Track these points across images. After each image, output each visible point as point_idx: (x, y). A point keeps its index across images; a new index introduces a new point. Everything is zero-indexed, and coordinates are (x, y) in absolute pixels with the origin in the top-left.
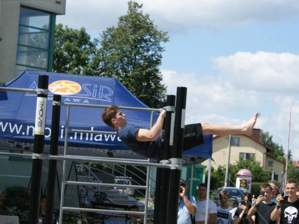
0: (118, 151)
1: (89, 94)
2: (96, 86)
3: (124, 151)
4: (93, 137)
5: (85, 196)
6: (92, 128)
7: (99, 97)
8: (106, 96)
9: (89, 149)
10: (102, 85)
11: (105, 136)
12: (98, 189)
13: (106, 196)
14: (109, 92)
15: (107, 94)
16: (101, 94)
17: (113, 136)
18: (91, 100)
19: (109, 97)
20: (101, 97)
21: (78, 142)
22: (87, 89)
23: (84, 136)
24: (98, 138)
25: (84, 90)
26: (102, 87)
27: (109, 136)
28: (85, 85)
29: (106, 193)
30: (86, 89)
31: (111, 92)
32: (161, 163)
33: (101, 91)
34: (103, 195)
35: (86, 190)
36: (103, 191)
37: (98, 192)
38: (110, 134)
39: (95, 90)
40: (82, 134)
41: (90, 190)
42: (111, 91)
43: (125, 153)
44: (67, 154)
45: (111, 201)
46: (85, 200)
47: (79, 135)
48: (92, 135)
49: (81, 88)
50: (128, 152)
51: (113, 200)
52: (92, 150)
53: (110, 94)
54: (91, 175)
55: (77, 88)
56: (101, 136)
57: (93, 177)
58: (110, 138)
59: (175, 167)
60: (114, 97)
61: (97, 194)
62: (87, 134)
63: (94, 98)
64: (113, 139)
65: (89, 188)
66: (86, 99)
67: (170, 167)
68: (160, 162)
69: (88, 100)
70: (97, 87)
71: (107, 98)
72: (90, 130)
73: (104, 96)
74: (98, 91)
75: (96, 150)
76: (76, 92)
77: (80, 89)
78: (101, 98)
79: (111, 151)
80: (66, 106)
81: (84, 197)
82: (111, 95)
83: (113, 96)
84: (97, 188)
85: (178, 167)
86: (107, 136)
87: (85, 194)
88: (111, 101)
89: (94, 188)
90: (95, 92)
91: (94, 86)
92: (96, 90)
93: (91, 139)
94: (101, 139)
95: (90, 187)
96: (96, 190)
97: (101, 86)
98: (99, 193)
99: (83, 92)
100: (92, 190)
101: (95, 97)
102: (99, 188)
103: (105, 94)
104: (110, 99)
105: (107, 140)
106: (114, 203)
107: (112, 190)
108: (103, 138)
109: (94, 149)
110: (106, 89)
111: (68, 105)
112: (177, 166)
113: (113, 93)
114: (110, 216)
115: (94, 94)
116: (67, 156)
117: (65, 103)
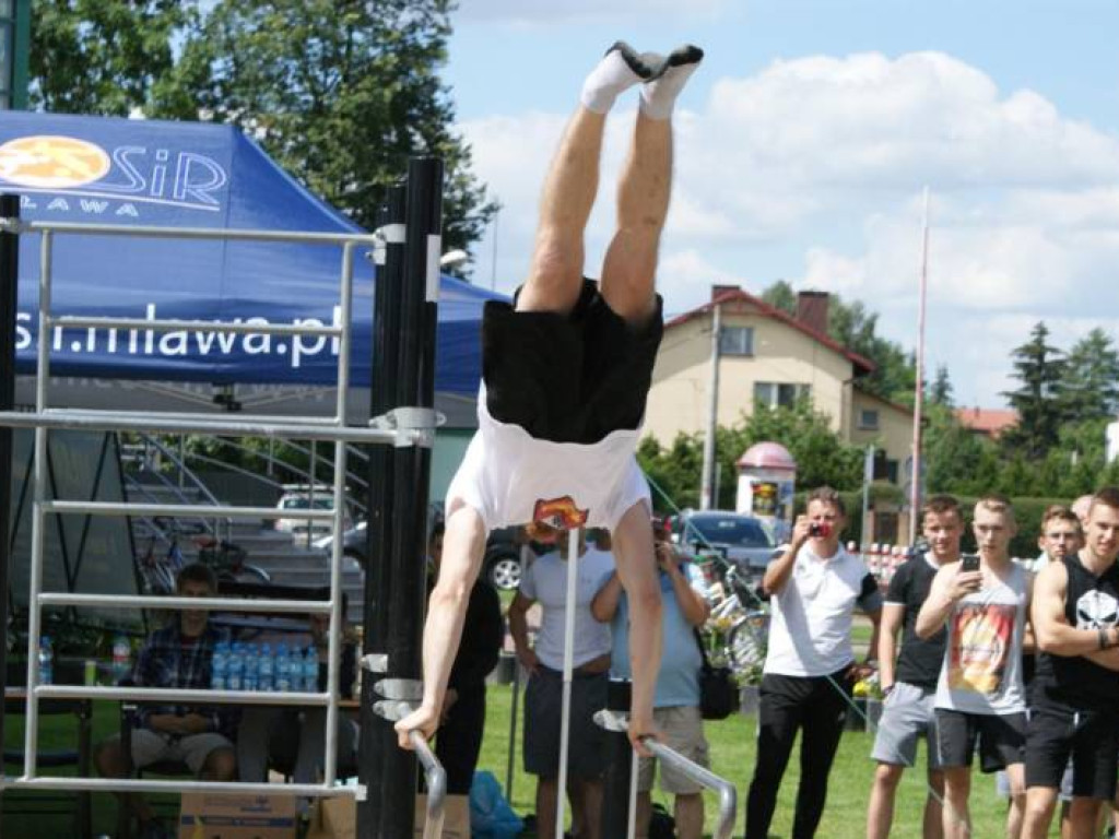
0: (258, 390)
1: (139, 184)
2: (162, 154)
3: (282, 388)
4: (156, 341)
5: (165, 559)
6: (151, 309)
7: (175, 195)
8: (200, 191)
9: (153, 385)
10: (184, 150)
11: (200, 336)
12: (214, 534)
13: (242, 556)
14: (211, 177)
15: (204, 182)
16: (181, 186)
17: (227, 337)
18: (144, 204)
19: (212, 194)
20: (180, 194)
21: (101, 359)
22: (130, 165)
23: (123, 337)
24: (174, 343)
25: (120, 170)
26: (184, 158)
27: (211, 337)
28: (121, 152)
29: (244, 547)
30: (128, 168)
31: (220, 176)
32: (375, 426)
33: (182, 175)
34: (231, 553)
35: (168, 536)
36: (231, 538)
37: (212, 544)
38: (217, 330)
39: (160, 171)
40: (113, 333)
41: (185, 537)
42: (218, 172)
43: (284, 394)
44: (49, 405)
45: (259, 575)
46: (166, 573)
47: (102, 336)
48: (150, 335)
49: (109, 165)
50: (294, 393)
51: (268, 573)
52: (163, 389)
53: (216, 184)
54: (189, 482)
55: (93, 163)
56: (183, 336)
57: (194, 490)
58: (216, 342)
59: (409, 438)
60: (230, 192)
61: (209, 550)
62: (134, 334)
63: (157, 197)
64: (226, 347)
65: (181, 532)
66: (129, 202)
67: (391, 438)
68: (371, 422)
69: (137, 205)
70: (166, 158)
71: (202, 199)
72: (143, 315)
73: (194, 190)
74: (170, 175)
75: (178, 389)
76: (92, 177)
77: (105, 166)
78: (183, 196)
79: (226, 391)
80: (37, 235)
81: (161, 564)
82: (219, 186)
83: (226, 189)
84: (210, 529)
85: (420, 439)
86: (206, 335)
87: (165, 551)
88: (217, 209)
89: (198, 530)
90: (159, 177)
91: (158, 157)
92: (164, 169)
93: (149, 349)
94: (182, 349)
95: (185, 528)
96: (208, 537)
97: (181, 155)
98: (218, 548)
99: (115, 176)
100: (193, 537)
101: (160, 194)
102: (217, 528)
103: (194, 183)
104: (215, 202)
105: (204, 349)
106: (276, 582)
107: (267, 536)
108: (192, 342)
109: (169, 385)
110: (199, 165)
111: (46, 232)
112: (417, 434)
113: (224, 179)
114: (260, 630)
115: (158, 184)
116: (51, 410)
117: (35, 224)
